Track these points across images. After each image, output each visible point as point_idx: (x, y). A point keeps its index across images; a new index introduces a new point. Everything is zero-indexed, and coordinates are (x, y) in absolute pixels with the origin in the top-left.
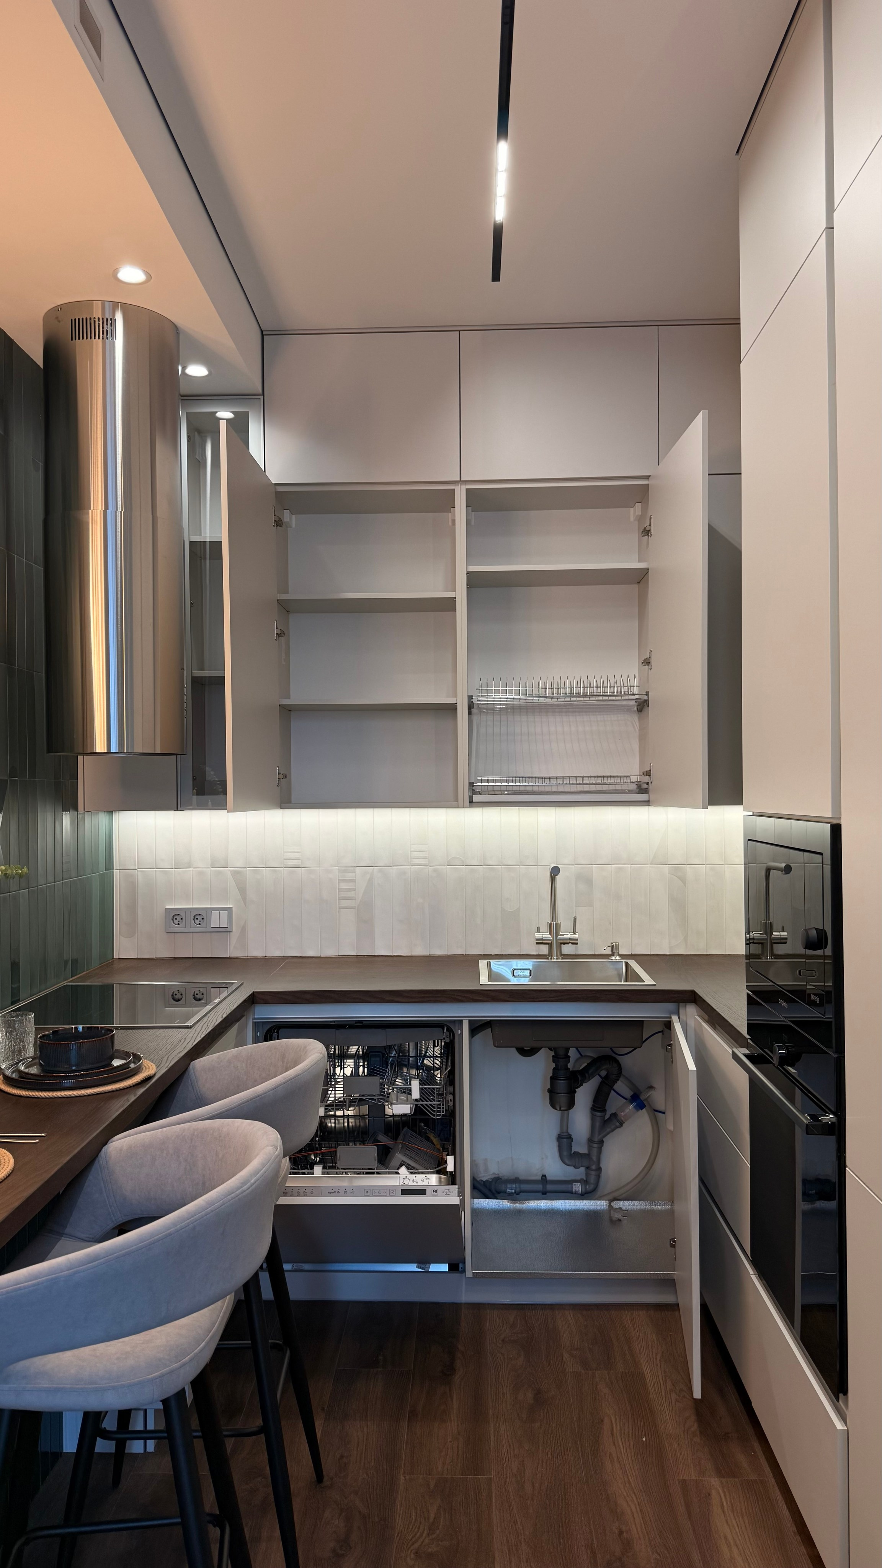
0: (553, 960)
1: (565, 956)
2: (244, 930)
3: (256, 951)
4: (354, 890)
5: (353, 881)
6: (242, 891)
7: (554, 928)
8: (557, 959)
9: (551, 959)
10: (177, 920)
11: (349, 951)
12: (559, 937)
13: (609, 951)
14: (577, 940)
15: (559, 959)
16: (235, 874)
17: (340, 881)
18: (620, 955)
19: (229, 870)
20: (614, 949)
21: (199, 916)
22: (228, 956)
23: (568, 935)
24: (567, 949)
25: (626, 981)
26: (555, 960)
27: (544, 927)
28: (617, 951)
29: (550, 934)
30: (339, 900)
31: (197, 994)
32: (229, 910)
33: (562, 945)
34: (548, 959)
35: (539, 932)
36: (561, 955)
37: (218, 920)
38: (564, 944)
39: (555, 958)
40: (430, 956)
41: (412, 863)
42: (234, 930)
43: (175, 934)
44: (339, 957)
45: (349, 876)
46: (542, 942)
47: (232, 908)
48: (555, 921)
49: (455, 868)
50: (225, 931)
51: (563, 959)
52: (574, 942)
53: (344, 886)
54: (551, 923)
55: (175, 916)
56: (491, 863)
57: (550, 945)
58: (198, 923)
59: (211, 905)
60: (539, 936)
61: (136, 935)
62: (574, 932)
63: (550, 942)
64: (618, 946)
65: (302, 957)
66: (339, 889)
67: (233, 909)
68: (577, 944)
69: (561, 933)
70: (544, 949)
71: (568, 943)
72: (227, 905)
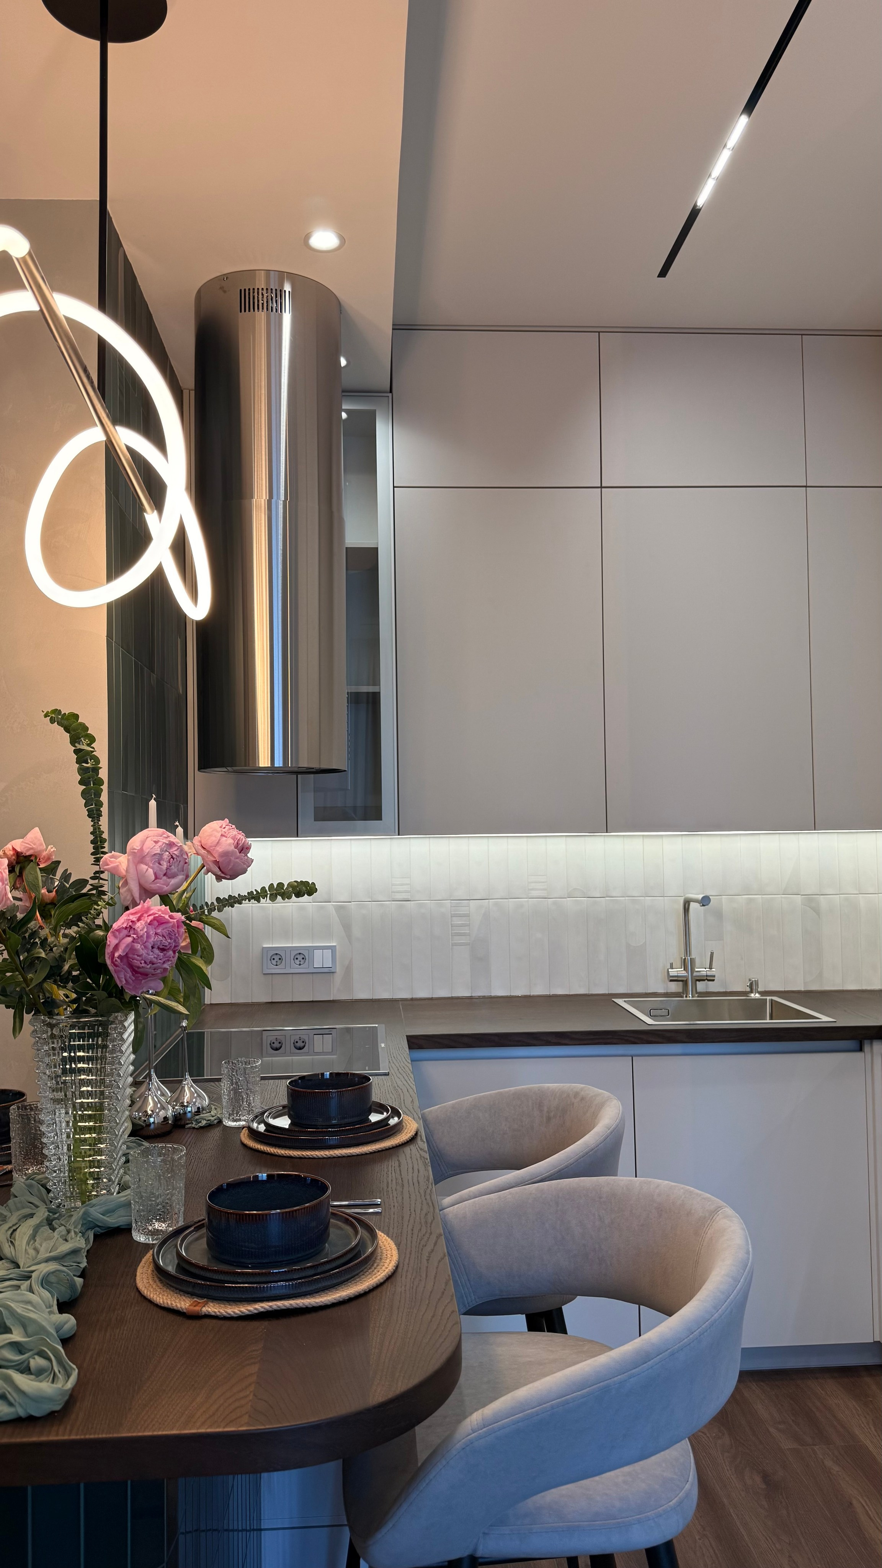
0: (688, 998)
1: (701, 994)
2: (348, 970)
3: (362, 994)
4: (469, 925)
5: (467, 915)
6: (347, 927)
7: (687, 963)
8: (692, 997)
9: (686, 997)
10: (275, 960)
11: (463, 992)
12: (695, 974)
13: (748, 989)
14: (714, 976)
15: (695, 997)
16: (339, 909)
18: (760, 993)
19: (332, 905)
20: (753, 986)
21: (301, 956)
22: (332, 999)
23: (703, 971)
24: (701, 987)
25: (771, 1018)
26: (691, 998)
27: (678, 963)
28: (757, 988)
29: (684, 970)
30: (451, 936)
31: (297, 1042)
32: (332, 948)
33: (698, 982)
34: (682, 997)
35: (673, 969)
36: (697, 993)
37: (321, 960)
38: (699, 980)
39: (690, 996)
40: (549, 996)
41: (529, 895)
42: (337, 970)
43: (273, 975)
44: (452, 998)
46: (676, 978)
47: (335, 946)
48: (690, 956)
49: (576, 900)
50: (329, 973)
51: (698, 997)
52: (710, 979)
53: (457, 921)
54: (685, 959)
55: (276, 956)
56: (614, 895)
57: (685, 982)
58: (298, 963)
59: (312, 944)
60: (673, 972)
61: (230, 977)
62: (711, 968)
63: (685, 979)
64: (757, 982)
65: (412, 999)
66: (451, 924)
67: (337, 947)
68: (713, 980)
69: (696, 970)
70: (674, 987)
71: (704, 980)
72: (330, 943)
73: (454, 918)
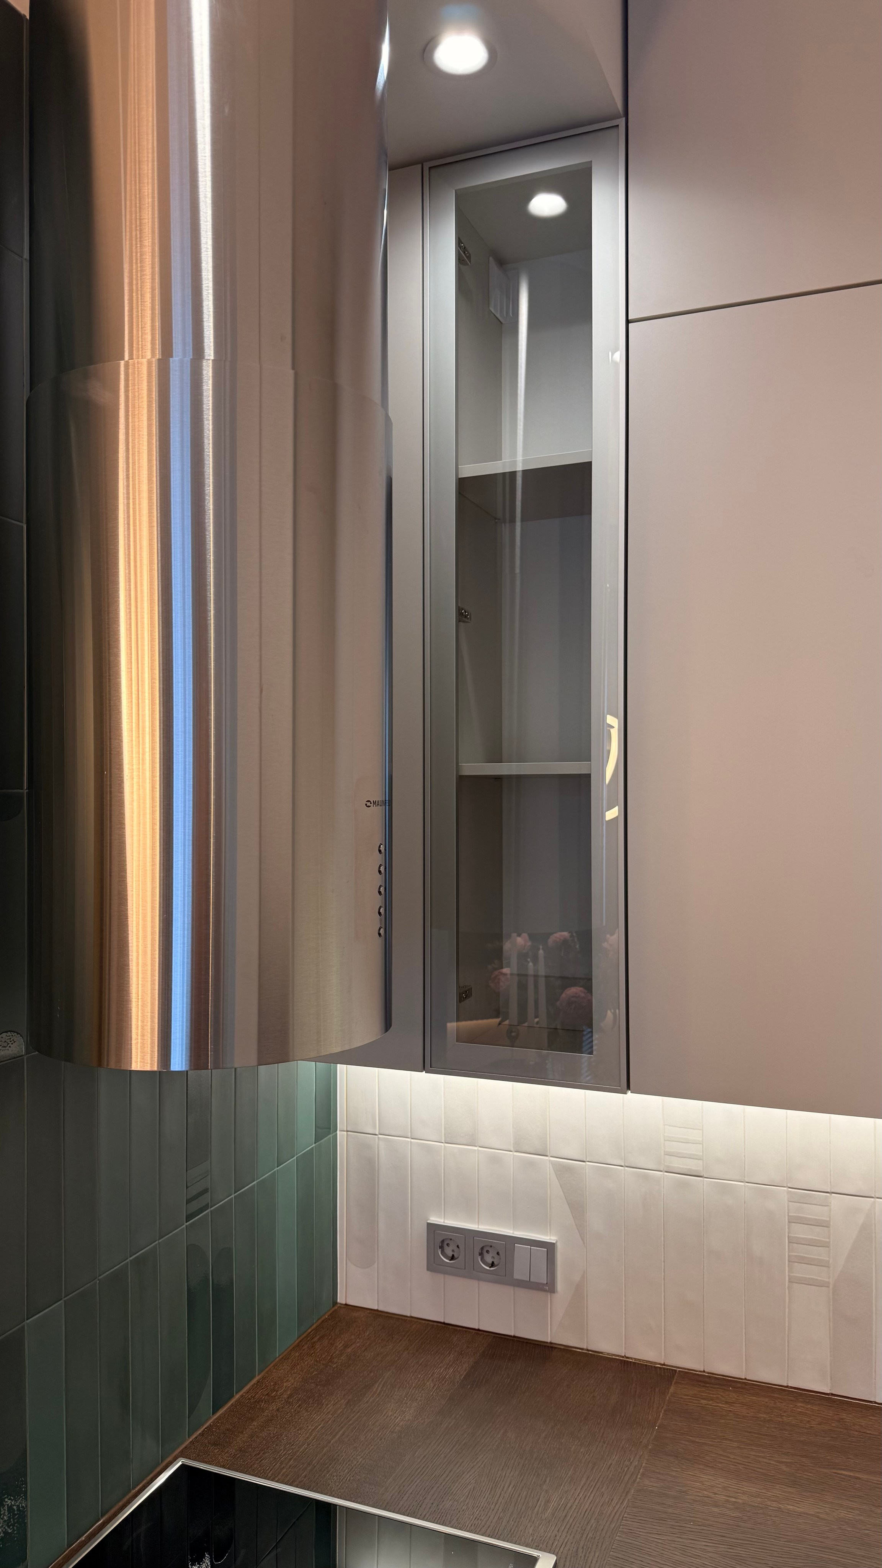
2: (579, 1291)
3: (605, 1344)
4: (826, 1245)
6: (577, 1208)
10: (449, 1249)
11: (816, 1382)
16: (562, 1171)
17: (792, 1220)
19: (550, 1161)
21: (492, 1249)
22: (549, 1341)
30: (789, 1262)
32: (550, 1248)
37: (529, 1263)
42: (558, 1288)
43: (446, 1276)
44: (790, 1390)
45: (814, 1212)
47: (554, 1243)
50: (544, 1291)
53: (801, 1232)
55: (446, 1241)
58: (489, 1262)
59: (514, 1228)
61: (376, 1264)
65: (704, 1375)
66: (789, 1237)
67: (557, 1245)
72: (546, 1236)
73: (796, 1227)
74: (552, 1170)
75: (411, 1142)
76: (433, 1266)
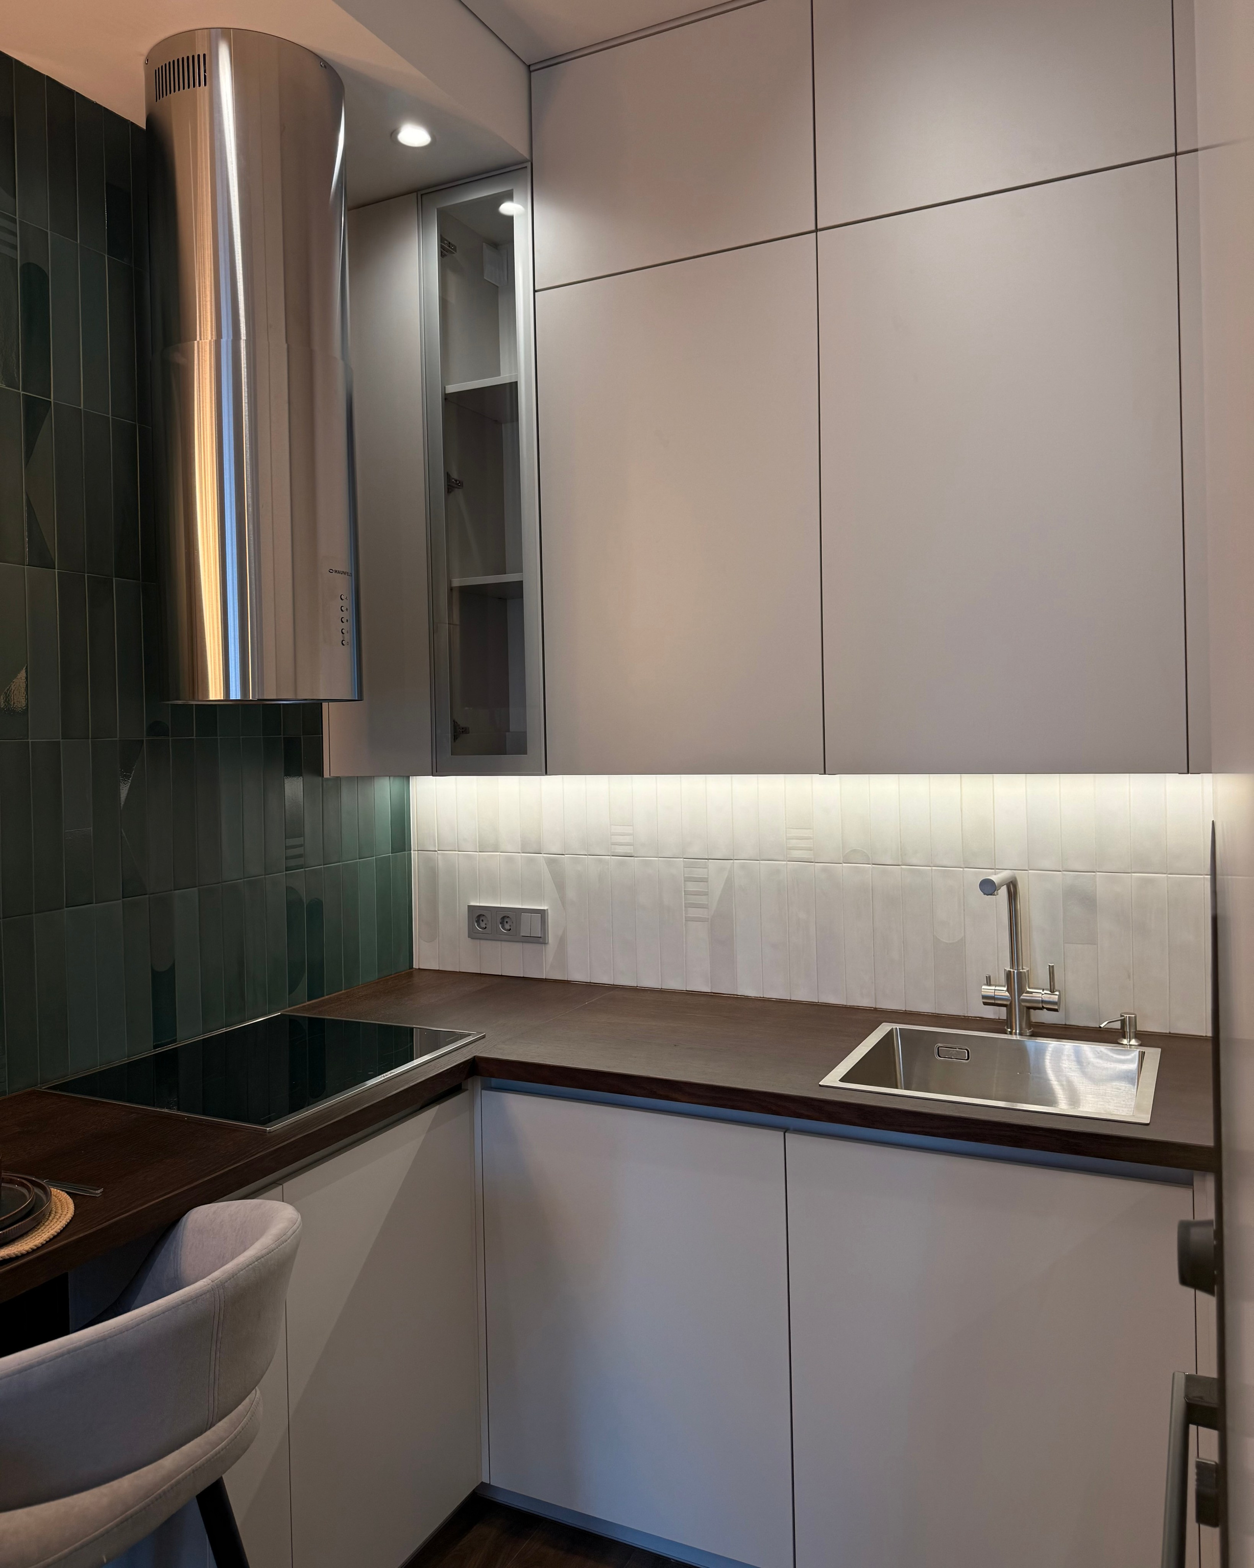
2: (562, 943)
3: (578, 975)
4: (706, 894)
5: (705, 881)
6: (560, 886)
7: (1016, 980)
10: (484, 923)
11: (701, 983)
12: (1025, 996)
14: (1055, 1003)
16: (551, 864)
17: (686, 880)
19: (543, 856)
20: (1126, 1025)
21: (508, 918)
22: (544, 978)
23: (1040, 994)
27: (999, 977)
29: (1008, 990)
30: (685, 907)
32: (542, 913)
35: (990, 985)
37: (530, 927)
38: (1034, 1008)
41: (787, 855)
42: (550, 942)
43: (481, 940)
44: (687, 992)
45: (698, 873)
46: (995, 1000)
48: (1018, 968)
49: (856, 866)
50: (539, 942)
52: (1051, 1007)
53: (692, 887)
54: (1010, 971)
55: (480, 916)
56: (915, 862)
57: (1009, 1007)
58: (507, 928)
59: (522, 905)
60: (988, 990)
61: (438, 939)
62: (1053, 995)
63: (1008, 1003)
64: (1132, 1020)
65: (635, 988)
66: (684, 890)
67: (548, 911)
68: (1055, 1009)
69: (1028, 990)
71: (1040, 1009)
72: (540, 906)
73: (689, 884)
74: (544, 861)
75: (458, 854)
76: (472, 935)
